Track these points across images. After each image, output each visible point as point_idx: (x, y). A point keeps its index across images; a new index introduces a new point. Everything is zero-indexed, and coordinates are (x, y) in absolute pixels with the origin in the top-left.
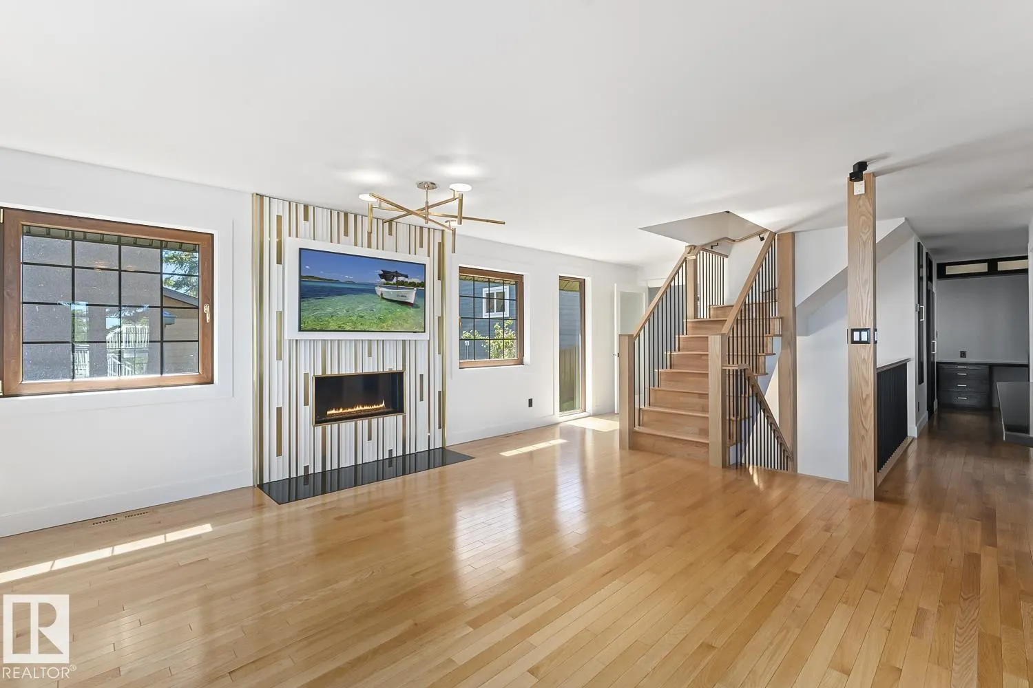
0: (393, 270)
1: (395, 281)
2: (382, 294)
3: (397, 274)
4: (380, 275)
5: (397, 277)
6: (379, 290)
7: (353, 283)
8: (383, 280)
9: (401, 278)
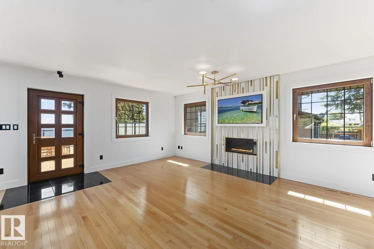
0: (246, 100)
1: (247, 103)
2: (242, 109)
3: (248, 101)
4: (242, 103)
5: (248, 102)
6: (241, 108)
7: (232, 107)
8: (243, 104)
9: (250, 102)
